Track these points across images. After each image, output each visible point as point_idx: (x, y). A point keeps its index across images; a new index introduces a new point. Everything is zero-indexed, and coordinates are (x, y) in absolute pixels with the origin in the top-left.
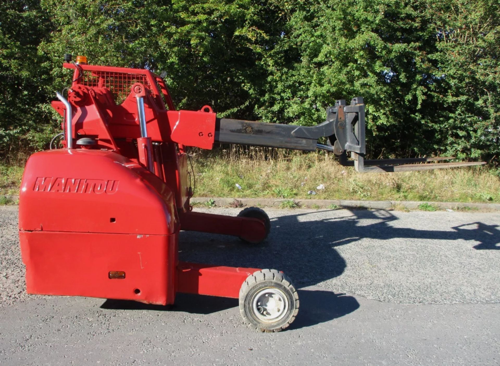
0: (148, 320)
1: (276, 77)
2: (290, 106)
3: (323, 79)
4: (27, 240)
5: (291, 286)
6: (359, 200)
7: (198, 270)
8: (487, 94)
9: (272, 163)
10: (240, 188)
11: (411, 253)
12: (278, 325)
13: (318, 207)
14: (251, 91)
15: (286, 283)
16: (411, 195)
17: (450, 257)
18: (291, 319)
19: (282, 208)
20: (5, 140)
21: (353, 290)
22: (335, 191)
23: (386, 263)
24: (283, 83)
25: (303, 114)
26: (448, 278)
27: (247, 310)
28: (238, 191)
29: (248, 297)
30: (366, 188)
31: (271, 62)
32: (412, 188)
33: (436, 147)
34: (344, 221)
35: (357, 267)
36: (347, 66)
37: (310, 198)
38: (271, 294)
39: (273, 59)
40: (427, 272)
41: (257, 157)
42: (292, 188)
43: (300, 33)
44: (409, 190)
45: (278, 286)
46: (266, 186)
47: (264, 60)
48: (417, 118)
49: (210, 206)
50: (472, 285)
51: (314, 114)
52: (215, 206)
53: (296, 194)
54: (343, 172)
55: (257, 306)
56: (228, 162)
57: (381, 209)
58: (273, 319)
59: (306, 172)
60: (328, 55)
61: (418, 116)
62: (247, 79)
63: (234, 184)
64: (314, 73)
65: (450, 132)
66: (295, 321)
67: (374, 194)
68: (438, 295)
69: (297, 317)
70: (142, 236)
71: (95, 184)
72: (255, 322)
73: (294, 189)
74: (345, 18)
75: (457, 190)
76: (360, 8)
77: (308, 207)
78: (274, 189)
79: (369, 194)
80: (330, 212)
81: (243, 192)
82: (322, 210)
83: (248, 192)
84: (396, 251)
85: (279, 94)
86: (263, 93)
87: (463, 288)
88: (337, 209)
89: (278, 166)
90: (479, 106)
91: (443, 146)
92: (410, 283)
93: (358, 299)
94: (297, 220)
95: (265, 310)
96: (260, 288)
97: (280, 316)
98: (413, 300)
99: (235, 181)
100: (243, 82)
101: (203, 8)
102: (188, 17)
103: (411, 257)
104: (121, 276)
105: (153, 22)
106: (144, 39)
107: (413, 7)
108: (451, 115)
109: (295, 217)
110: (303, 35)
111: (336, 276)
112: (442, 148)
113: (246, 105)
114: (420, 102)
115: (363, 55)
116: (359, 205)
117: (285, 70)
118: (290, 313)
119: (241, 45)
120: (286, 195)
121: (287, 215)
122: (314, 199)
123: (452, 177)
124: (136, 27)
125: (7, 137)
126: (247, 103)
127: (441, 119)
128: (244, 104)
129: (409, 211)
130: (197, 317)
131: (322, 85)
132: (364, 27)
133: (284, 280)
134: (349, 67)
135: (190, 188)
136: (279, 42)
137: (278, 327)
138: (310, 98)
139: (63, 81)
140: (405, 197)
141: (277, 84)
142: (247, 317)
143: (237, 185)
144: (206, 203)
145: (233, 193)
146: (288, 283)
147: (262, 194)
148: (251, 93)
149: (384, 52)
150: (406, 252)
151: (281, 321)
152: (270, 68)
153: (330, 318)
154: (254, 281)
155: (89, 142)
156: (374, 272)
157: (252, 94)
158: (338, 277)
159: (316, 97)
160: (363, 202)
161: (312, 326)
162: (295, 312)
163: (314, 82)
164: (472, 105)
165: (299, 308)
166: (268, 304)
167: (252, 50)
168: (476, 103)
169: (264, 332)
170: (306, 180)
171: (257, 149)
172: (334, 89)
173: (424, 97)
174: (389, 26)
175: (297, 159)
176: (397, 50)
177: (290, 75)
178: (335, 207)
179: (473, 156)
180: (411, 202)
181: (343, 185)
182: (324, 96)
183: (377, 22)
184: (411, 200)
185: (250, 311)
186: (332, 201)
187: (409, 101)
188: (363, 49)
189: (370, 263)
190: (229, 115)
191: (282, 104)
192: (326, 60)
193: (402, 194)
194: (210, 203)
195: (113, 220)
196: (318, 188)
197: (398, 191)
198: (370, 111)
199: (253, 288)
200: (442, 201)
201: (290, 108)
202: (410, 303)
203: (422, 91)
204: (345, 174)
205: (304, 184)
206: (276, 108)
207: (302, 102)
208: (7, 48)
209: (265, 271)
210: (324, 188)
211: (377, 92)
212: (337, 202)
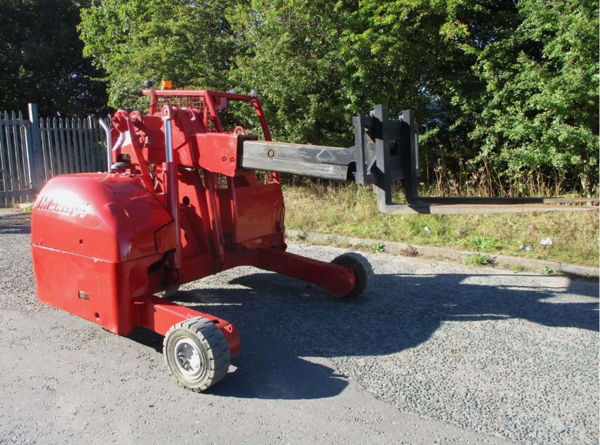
5: (206, 341)
7: (153, 306)
10: (429, 232)
12: (197, 383)
15: (200, 336)
18: (208, 381)
27: (169, 359)
28: (425, 235)
31: (486, 65)
37: (518, 255)
38: (189, 346)
45: (194, 337)
49: (377, 251)
52: (384, 251)
55: (178, 356)
58: (192, 376)
70: (98, 260)
77: (507, 267)
80: (531, 277)
83: (436, 238)
96: (178, 336)
97: (197, 373)
104: (86, 297)
113: (456, 125)
118: (206, 373)
126: (458, 123)
143: (426, 228)
144: (374, 247)
148: (463, 110)
157: (465, 111)
167: (464, 52)
178: (551, 272)
194: (378, 247)
195: (81, 242)
196: (542, 242)
199: (173, 334)
212: (554, 266)
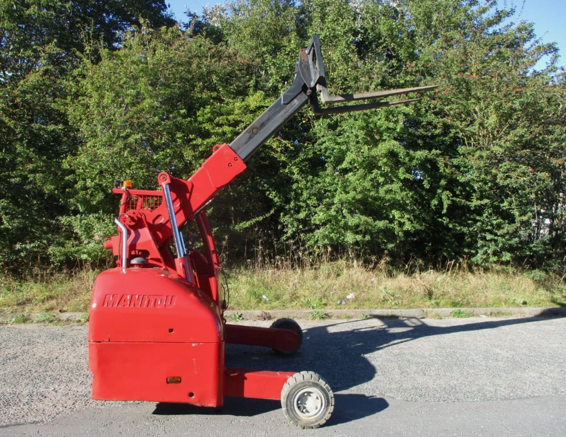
0: (199, 422)
1: (302, 185)
2: (316, 213)
3: (348, 186)
4: (96, 351)
5: (327, 385)
6: (390, 308)
7: (244, 375)
8: (511, 197)
9: (299, 272)
10: (268, 299)
11: (439, 358)
12: (317, 421)
13: (349, 317)
14: (276, 199)
15: (322, 382)
16: (442, 302)
17: (477, 361)
18: (328, 416)
19: (312, 319)
20: (22, 254)
21: (383, 393)
22: (365, 301)
23: (415, 368)
24: (308, 191)
25: (329, 221)
26: (473, 379)
27: (289, 409)
28: (266, 302)
29: (289, 397)
30: (396, 296)
31: (295, 170)
32: (443, 294)
33: (466, 250)
34: (375, 330)
35: (387, 373)
36: (372, 173)
37: (340, 308)
38: (309, 393)
39: (298, 167)
40: (454, 375)
41: (283, 266)
42: (321, 299)
43: (323, 141)
44: (441, 297)
45: (316, 385)
46: (294, 297)
47: (289, 168)
48: (445, 222)
49: (237, 320)
50: (494, 385)
51: (341, 221)
52: (243, 319)
53: (325, 305)
54: (373, 280)
55: (298, 404)
56: (254, 272)
57: (412, 318)
58: (312, 416)
59: (334, 281)
60: (352, 162)
61: (445, 220)
62: (271, 187)
63: (261, 295)
64: (339, 181)
65: (479, 236)
66: (331, 418)
67: (405, 302)
68: (462, 394)
69: (333, 414)
70: (197, 344)
71: (156, 300)
72: (295, 419)
73: (323, 299)
74: (367, 126)
75: (491, 295)
76: (381, 116)
77: (338, 317)
78: (302, 299)
79: (400, 302)
80: (360, 322)
81: (270, 303)
82: (353, 320)
83: (276, 303)
84: (426, 358)
85: (305, 201)
86: (288, 201)
87: (485, 387)
88: (368, 319)
89: (305, 276)
90: (505, 208)
91: (474, 249)
92: (437, 385)
93: (388, 400)
94: (327, 332)
95: (304, 408)
96: (300, 388)
97: (318, 413)
98: (438, 399)
99: (262, 292)
100: (268, 190)
101: (227, 119)
102: (213, 129)
103: (440, 363)
104: (177, 381)
105: (179, 135)
106: (168, 151)
107: (434, 113)
108: (478, 218)
109: (324, 328)
110: (327, 143)
111: (367, 381)
112: (473, 251)
114: (445, 206)
115: (386, 162)
116: (390, 314)
117: (310, 177)
118: (327, 410)
119: (265, 153)
120: (315, 305)
121: (317, 326)
122: (344, 308)
123: (486, 282)
124: (161, 139)
125: (25, 252)
126: (272, 212)
127: (469, 222)
128: (270, 212)
129: (441, 319)
130: (242, 419)
131: (347, 193)
132: (385, 135)
133: (321, 380)
134: (374, 174)
135: (225, 301)
136: (303, 149)
137: (317, 424)
138: (335, 205)
139: (87, 194)
140: (438, 304)
141: (302, 192)
142: (289, 413)
143: (264, 297)
144: (233, 316)
145: (260, 305)
146: (324, 383)
147: (289, 305)
148: (276, 201)
149: (407, 159)
150: (435, 358)
151: (318, 418)
152: (295, 177)
153: (363, 416)
154: (295, 381)
155: (143, 262)
156: (403, 377)
158: (369, 382)
159: (342, 204)
160: (394, 310)
161: (347, 423)
162: (331, 409)
163: (339, 189)
164: (498, 207)
165: (334, 406)
166: (307, 402)
167: (276, 158)
168: (502, 205)
169: (304, 428)
170: (335, 290)
171: (283, 258)
172: (359, 197)
173: (449, 202)
174: (410, 134)
175: (325, 267)
176: (419, 157)
177: (315, 182)
178: (366, 316)
179: (504, 259)
180: (443, 309)
181: (373, 293)
182: (350, 203)
183: (398, 130)
184: (443, 307)
185: (291, 409)
186: (363, 310)
187: (435, 205)
188: (386, 156)
189: (400, 368)
190: (254, 223)
191: (308, 211)
192: (350, 166)
193: (433, 301)
194: (238, 316)
195: (171, 330)
196: (348, 297)
197: (430, 299)
198: (396, 217)
199: (294, 388)
200: (476, 307)
201: (316, 215)
202: (435, 402)
203: (447, 195)
204: (375, 282)
205: (333, 294)
206: (302, 215)
207: (328, 209)
208: (32, 162)
209: (304, 373)
210: (354, 297)
211: (402, 198)
212: (367, 311)
